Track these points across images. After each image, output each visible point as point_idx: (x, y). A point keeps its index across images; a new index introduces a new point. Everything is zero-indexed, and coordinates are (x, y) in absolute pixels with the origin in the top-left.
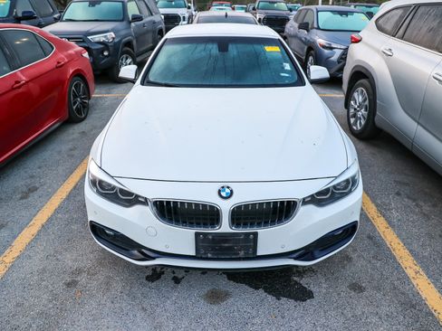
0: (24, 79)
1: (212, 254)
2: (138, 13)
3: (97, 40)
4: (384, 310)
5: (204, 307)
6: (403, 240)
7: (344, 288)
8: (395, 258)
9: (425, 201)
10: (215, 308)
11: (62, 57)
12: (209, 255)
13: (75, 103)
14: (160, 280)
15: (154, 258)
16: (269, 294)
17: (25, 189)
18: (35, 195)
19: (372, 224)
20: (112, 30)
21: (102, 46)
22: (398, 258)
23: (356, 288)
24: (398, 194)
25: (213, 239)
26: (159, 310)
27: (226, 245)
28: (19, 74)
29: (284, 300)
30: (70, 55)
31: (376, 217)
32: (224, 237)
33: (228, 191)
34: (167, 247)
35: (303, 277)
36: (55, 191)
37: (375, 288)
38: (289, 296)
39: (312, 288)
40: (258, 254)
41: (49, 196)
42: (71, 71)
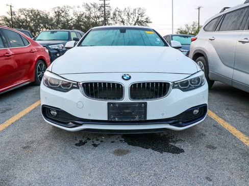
0: (11, 53)
1: (119, 118)
2: (76, 37)
3: (54, 48)
4: (231, 156)
5: (112, 157)
6: (235, 127)
7: (203, 148)
8: (232, 134)
9: (244, 112)
10: (121, 157)
11: (34, 48)
12: (117, 119)
13: (39, 74)
14: (84, 145)
15: (81, 125)
16: (155, 150)
17: (4, 109)
18: (10, 112)
19: (215, 121)
20: (62, 43)
21: (56, 51)
22: (234, 134)
23: (211, 147)
24: (227, 109)
25: (119, 107)
26: (83, 159)
27: (127, 111)
28: (9, 50)
29: (165, 153)
30: (38, 48)
31: (216, 118)
32: (126, 105)
33: (128, 76)
34: (89, 115)
35: (176, 143)
36: (22, 110)
37: (223, 147)
38: (168, 151)
39: (182, 148)
40: (148, 119)
41: (18, 112)
42: (38, 56)
